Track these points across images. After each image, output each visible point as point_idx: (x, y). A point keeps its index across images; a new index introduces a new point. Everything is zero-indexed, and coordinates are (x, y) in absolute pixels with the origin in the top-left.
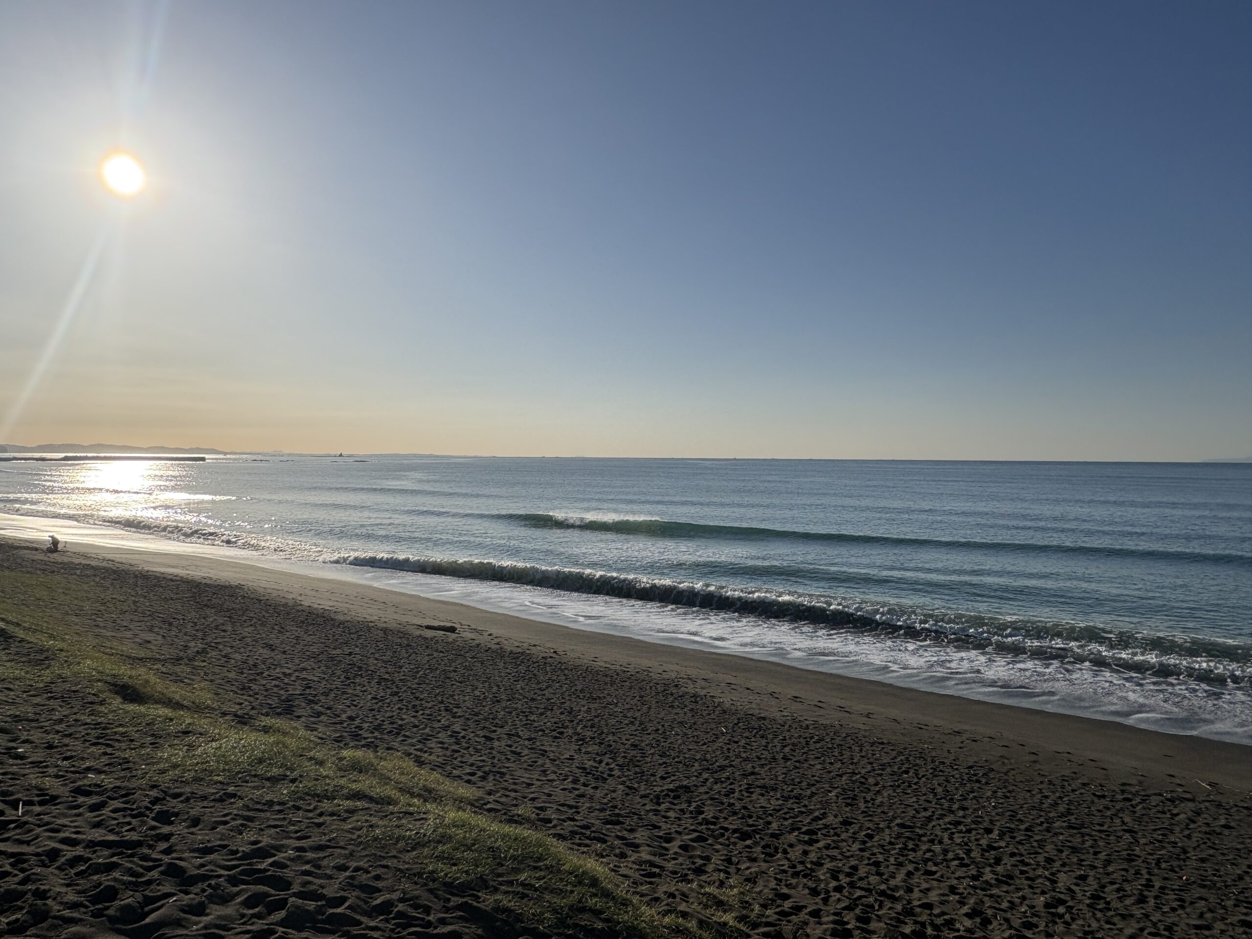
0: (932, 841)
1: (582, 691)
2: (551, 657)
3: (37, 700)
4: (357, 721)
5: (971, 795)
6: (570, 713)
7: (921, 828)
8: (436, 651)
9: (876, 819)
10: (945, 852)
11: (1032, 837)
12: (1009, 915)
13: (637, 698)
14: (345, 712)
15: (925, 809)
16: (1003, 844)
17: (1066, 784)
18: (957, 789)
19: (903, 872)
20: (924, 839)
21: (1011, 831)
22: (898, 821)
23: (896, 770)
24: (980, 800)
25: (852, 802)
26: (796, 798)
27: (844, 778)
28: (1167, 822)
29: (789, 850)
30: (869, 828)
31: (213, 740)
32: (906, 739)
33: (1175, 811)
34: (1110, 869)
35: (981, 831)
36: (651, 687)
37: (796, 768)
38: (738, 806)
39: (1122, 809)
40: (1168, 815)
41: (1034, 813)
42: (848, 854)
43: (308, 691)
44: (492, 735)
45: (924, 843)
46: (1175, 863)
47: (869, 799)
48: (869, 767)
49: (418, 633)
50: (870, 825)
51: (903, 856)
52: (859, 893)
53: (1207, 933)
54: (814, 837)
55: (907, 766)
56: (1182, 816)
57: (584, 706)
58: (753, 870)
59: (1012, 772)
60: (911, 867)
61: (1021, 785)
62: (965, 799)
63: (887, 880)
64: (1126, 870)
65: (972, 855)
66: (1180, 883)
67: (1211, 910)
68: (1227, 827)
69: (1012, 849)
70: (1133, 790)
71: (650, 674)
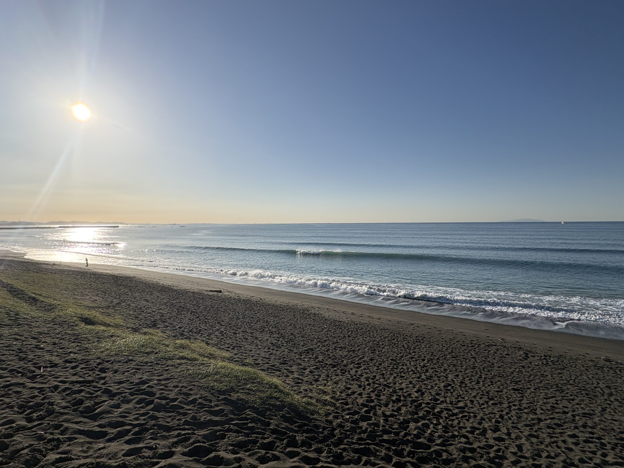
0: (403, 365)
1: (271, 314)
2: (259, 301)
3: (48, 325)
4: (182, 329)
5: (417, 347)
6: (267, 322)
7: (399, 360)
8: (214, 300)
9: (383, 358)
10: (408, 369)
11: (439, 362)
12: (431, 391)
13: (293, 316)
14: (177, 325)
15: (401, 353)
16: (429, 365)
17: (451, 341)
18: (412, 345)
19: (393, 377)
20: (400, 364)
21: (432, 359)
22: (391, 358)
23: (390, 339)
24: (421, 349)
25: (373, 351)
26: (353, 351)
27: (371, 343)
28: (487, 354)
29: (350, 371)
30: (380, 361)
31: (123, 339)
32: (394, 327)
33: (489, 350)
34: (467, 372)
35: (421, 360)
36: (298, 311)
37: (353, 340)
38: (331, 355)
39: (471, 350)
40: (487, 351)
41: (440, 352)
42: (372, 371)
43: (162, 317)
44: (237, 332)
45: (400, 366)
46: (489, 369)
47: (380, 350)
48: (380, 338)
49: (206, 293)
50: (381, 360)
51: (393, 371)
52: (376, 386)
53: (501, 393)
54: (360, 365)
55: (394, 337)
56: (492, 351)
57: (272, 320)
58: (337, 379)
59: (432, 338)
60: (395, 375)
61: (435, 343)
62: (415, 349)
63: (387, 380)
64: (472, 372)
65: (418, 369)
66: (491, 376)
67: (502, 385)
68: (507, 354)
69: (432, 366)
70: (475, 343)
71: (298, 306)
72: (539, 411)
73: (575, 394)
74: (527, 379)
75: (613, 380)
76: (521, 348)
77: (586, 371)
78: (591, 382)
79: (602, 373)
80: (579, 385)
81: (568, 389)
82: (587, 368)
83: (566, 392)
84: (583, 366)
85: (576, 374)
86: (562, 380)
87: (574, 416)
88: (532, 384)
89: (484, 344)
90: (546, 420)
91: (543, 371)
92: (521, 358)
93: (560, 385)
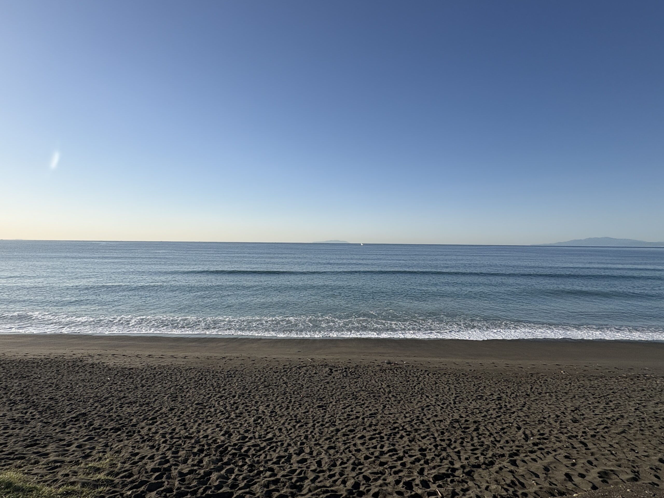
0: (210, 407)
1: (15, 374)
5: (228, 383)
7: (206, 403)
9: (186, 404)
10: (216, 410)
11: (251, 394)
12: (240, 430)
13: (55, 372)
15: (208, 394)
16: (239, 400)
17: (264, 370)
18: (222, 382)
19: (197, 424)
20: (207, 407)
21: (243, 394)
22: (196, 402)
23: (196, 380)
24: (232, 384)
25: (174, 399)
26: (147, 404)
27: (172, 388)
28: (297, 376)
29: (141, 430)
30: (182, 409)
32: (202, 365)
33: (300, 372)
34: (278, 399)
35: (231, 397)
36: (64, 365)
37: (148, 389)
38: (114, 416)
39: (283, 375)
40: (298, 374)
41: (252, 384)
42: (171, 424)
45: (207, 409)
46: (299, 391)
47: (183, 395)
48: (184, 381)
50: (183, 407)
51: (197, 417)
52: (175, 440)
53: (307, 414)
54: (155, 420)
55: (201, 377)
56: (302, 373)
58: (119, 446)
59: (245, 370)
60: (200, 421)
61: (248, 374)
62: (226, 385)
63: (189, 430)
64: (283, 398)
65: (227, 409)
66: (300, 398)
67: (309, 405)
68: (316, 373)
69: (243, 401)
70: (287, 367)
71: (64, 357)
72: (338, 422)
73: (366, 398)
74: (330, 393)
75: (392, 379)
76: (326, 365)
77: (374, 376)
78: (377, 385)
79: (385, 375)
80: (369, 390)
81: (361, 395)
82: (375, 373)
83: (359, 398)
84: (373, 372)
85: (367, 380)
86: (357, 388)
87: (363, 419)
88: (334, 398)
89: (296, 367)
90: (342, 429)
91: (343, 383)
92: (326, 374)
93: (355, 393)
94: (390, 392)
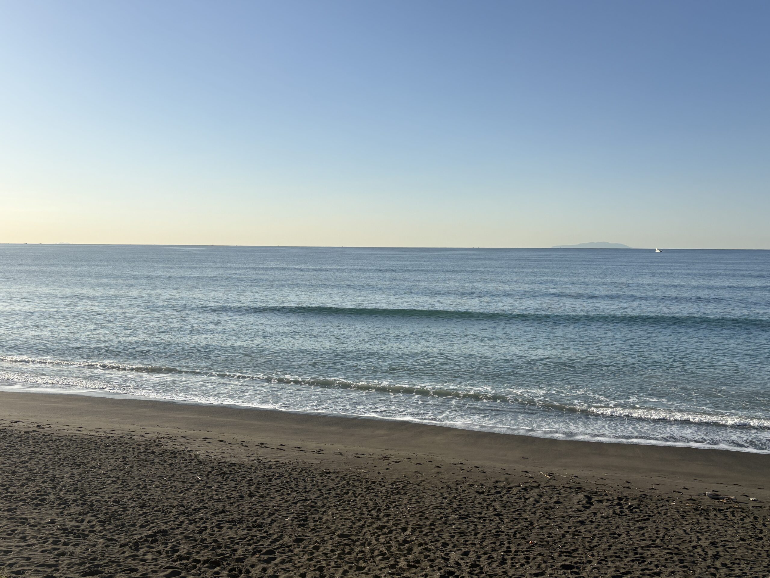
0: (363, 544)
1: (65, 459)
2: (34, 431)
5: (394, 504)
6: (53, 480)
7: (355, 535)
9: (322, 534)
10: (372, 551)
11: (434, 529)
13: (121, 460)
15: (360, 520)
16: (414, 538)
18: (383, 501)
19: (341, 571)
20: (358, 543)
21: (420, 527)
22: (339, 532)
23: (339, 493)
24: (400, 507)
25: (303, 523)
26: (259, 526)
27: (299, 504)
28: (522, 505)
30: (316, 542)
32: (348, 467)
33: (527, 497)
34: (484, 544)
35: (399, 531)
36: (133, 449)
37: (260, 501)
38: (209, 540)
39: (494, 500)
40: (523, 500)
41: (437, 511)
42: (298, 565)
45: (358, 546)
46: (525, 533)
47: (317, 518)
48: (318, 493)
50: (318, 539)
51: (341, 559)
54: (272, 556)
55: (347, 488)
56: (532, 499)
57: (67, 473)
59: (423, 483)
60: (346, 567)
61: (429, 492)
62: (389, 508)
64: (494, 543)
65: (392, 550)
66: (527, 546)
67: (545, 562)
68: (558, 502)
69: (420, 540)
70: (502, 485)
71: (133, 437)
73: (663, 562)
74: (587, 544)
75: (722, 530)
76: (580, 488)
77: (681, 520)
78: (688, 538)
79: (706, 521)
80: (670, 547)
81: (652, 555)
82: (684, 514)
83: (649, 560)
84: (678, 512)
85: (666, 526)
86: (644, 540)
88: (596, 554)
89: (519, 486)
91: (614, 527)
92: (579, 507)
93: (639, 550)
94: (716, 557)
